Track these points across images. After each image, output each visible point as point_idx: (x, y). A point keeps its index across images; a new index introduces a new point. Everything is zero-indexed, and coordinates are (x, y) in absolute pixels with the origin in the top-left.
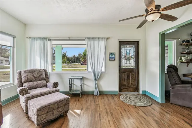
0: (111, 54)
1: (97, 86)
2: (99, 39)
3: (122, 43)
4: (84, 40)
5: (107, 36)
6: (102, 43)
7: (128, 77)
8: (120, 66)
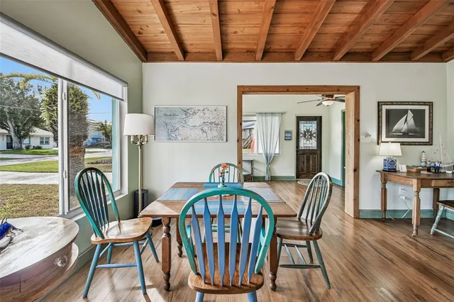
0: (287, 132)
1: (269, 170)
2: (272, 114)
3: (300, 119)
4: (255, 116)
5: (282, 111)
6: (276, 119)
7: (308, 160)
8: (298, 146)
